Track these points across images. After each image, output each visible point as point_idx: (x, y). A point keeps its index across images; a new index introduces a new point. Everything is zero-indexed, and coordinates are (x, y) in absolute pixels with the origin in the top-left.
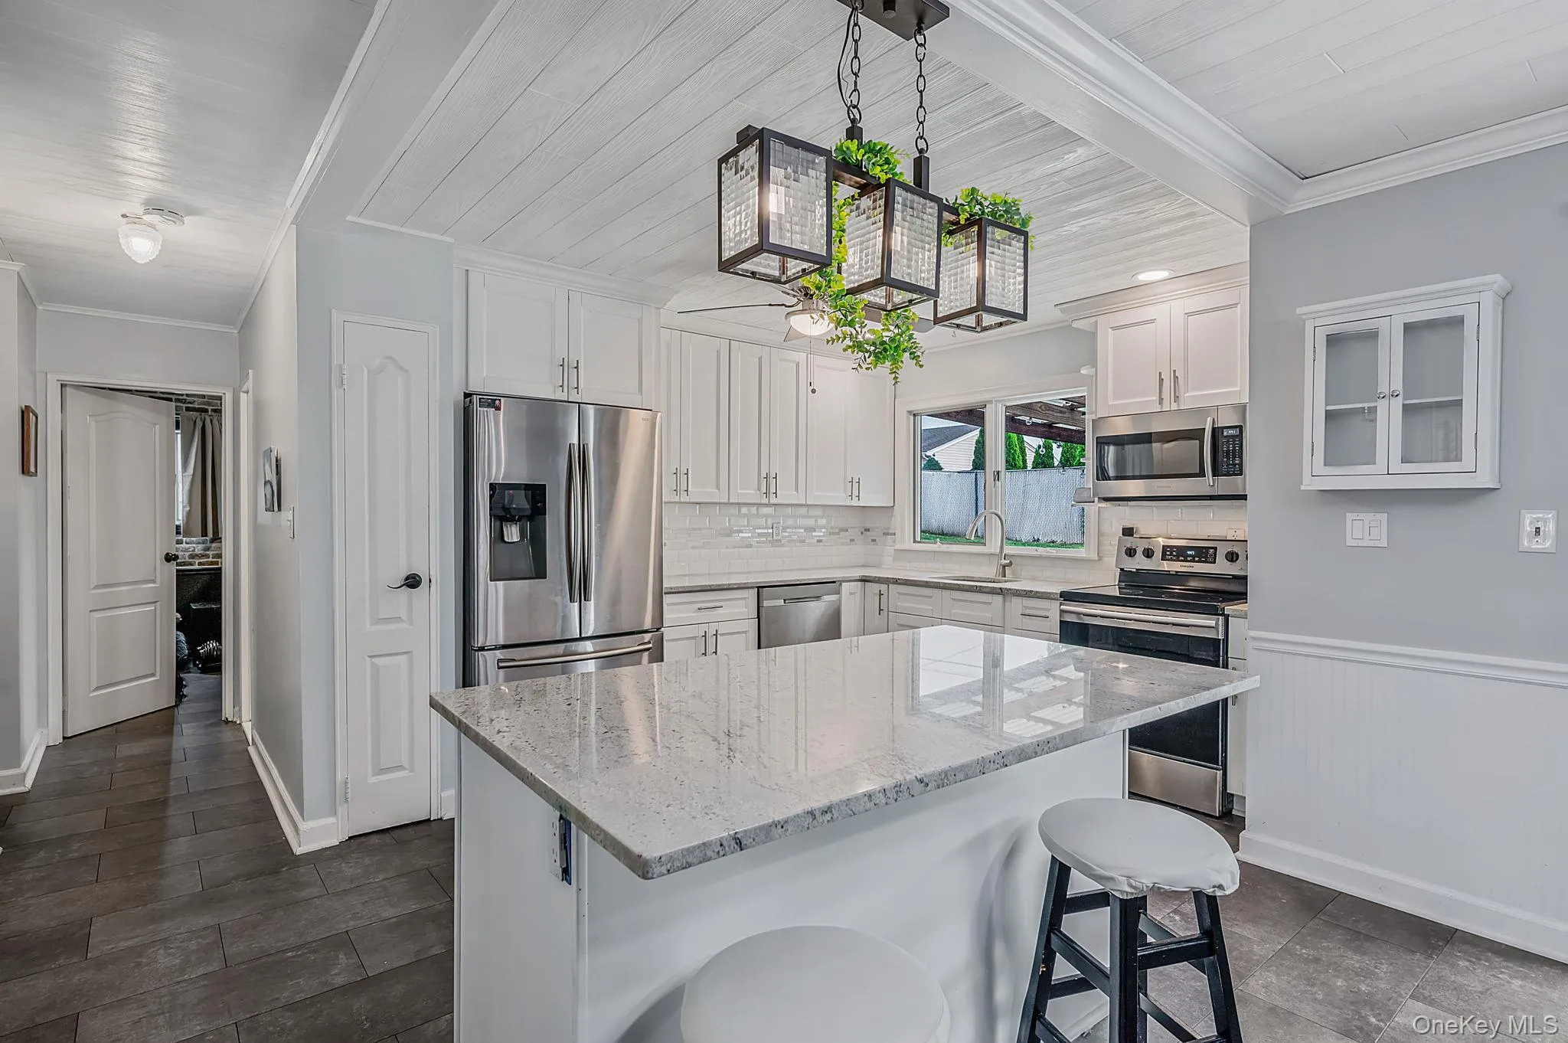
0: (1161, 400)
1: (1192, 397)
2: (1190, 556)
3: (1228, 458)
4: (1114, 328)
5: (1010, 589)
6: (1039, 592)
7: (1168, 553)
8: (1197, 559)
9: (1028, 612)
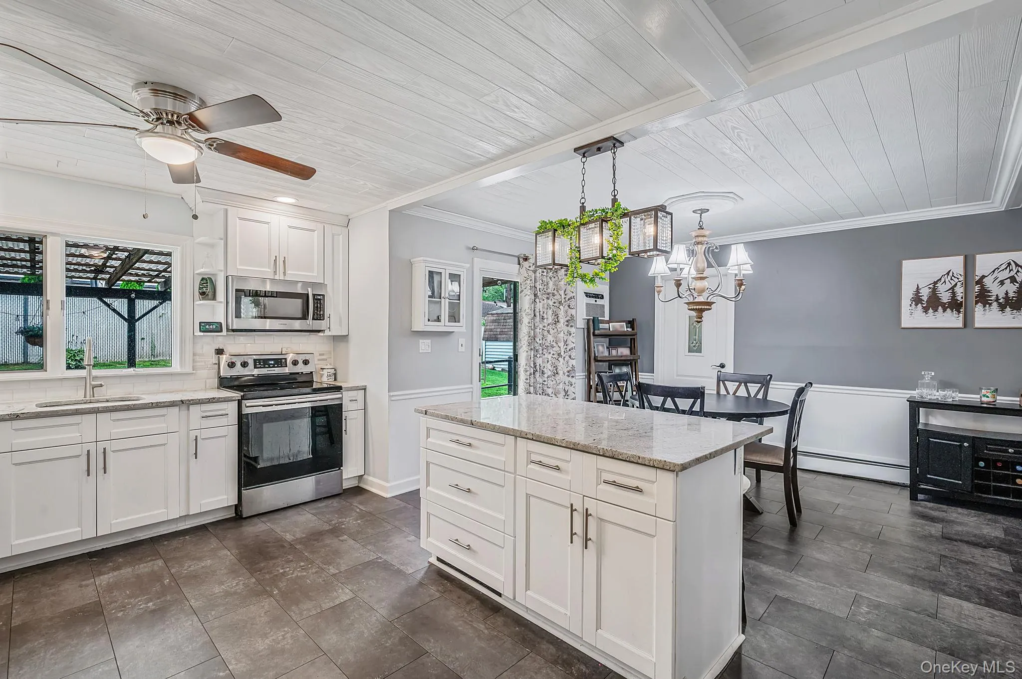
0: (275, 272)
1: (293, 274)
2: (271, 364)
3: (317, 311)
4: (240, 219)
5: (192, 400)
6: (221, 398)
7: (257, 363)
8: (276, 366)
9: (205, 414)
